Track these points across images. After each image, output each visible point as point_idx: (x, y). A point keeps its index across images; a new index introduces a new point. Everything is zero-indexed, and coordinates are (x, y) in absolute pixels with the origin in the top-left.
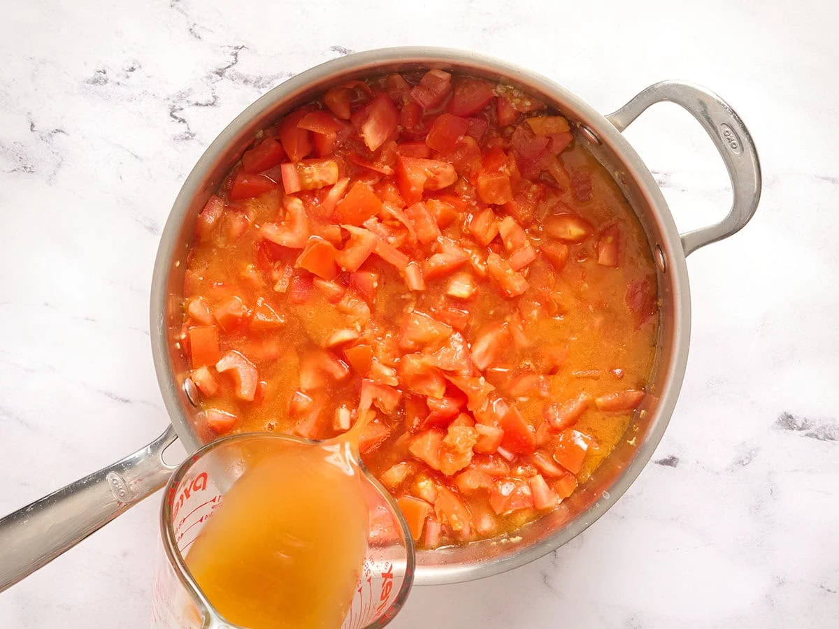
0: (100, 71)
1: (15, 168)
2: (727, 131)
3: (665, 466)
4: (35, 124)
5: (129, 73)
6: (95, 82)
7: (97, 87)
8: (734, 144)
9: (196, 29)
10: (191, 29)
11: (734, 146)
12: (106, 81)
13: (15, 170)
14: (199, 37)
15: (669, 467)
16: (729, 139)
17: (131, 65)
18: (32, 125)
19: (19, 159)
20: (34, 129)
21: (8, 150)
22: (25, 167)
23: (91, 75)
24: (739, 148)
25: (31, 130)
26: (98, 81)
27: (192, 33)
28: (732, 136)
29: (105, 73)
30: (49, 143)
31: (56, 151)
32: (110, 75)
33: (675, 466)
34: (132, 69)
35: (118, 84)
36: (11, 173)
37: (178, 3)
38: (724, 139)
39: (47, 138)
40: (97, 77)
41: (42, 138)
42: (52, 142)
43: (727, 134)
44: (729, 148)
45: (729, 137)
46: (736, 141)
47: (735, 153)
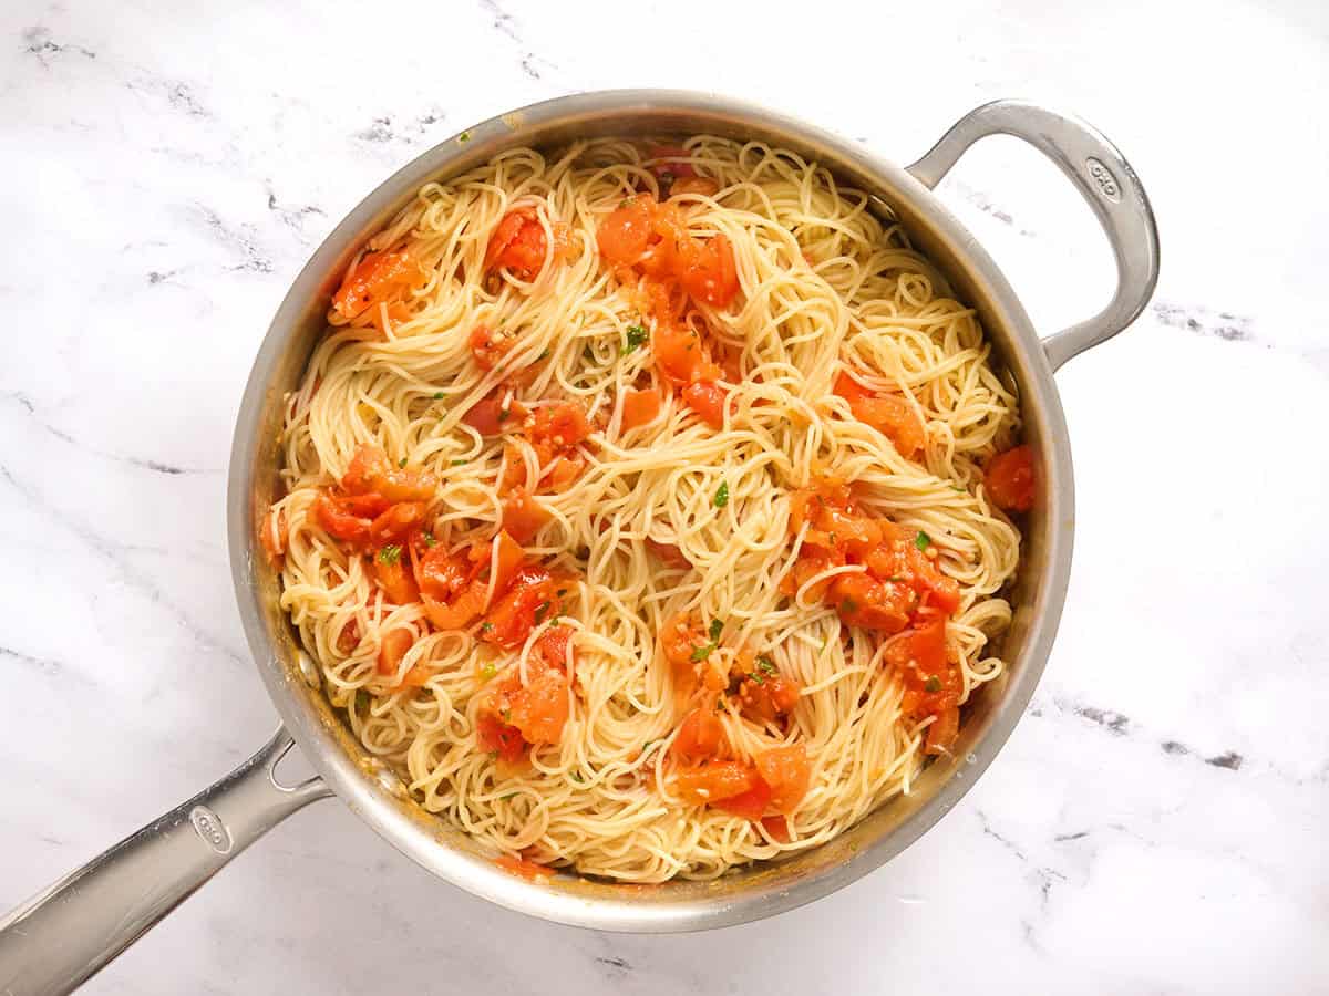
0: (380, 121)
1: (243, 263)
2: (1097, 169)
3: (1221, 768)
4: (276, 197)
5: (426, 126)
6: (372, 136)
7: (374, 144)
8: (1110, 187)
9: (533, 64)
10: (524, 63)
11: (1110, 191)
12: (389, 136)
13: (242, 267)
14: (537, 76)
15: (1227, 769)
16: (1101, 181)
17: (428, 114)
18: (272, 199)
19: (247, 250)
20: (275, 205)
21: (232, 235)
22: (258, 263)
23: (366, 124)
24: (1118, 194)
25: (270, 205)
26: (376, 136)
27: (526, 68)
28: (1106, 176)
29: (388, 123)
30: (297, 227)
31: (306, 240)
32: (395, 127)
33: (1236, 769)
34: (431, 120)
35: (409, 141)
36: (236, 272)
37: (507, 21)
38: (1091, 181)
39: (295, 220)
40: (375, 129)
41: (286, 219)
42: (299, 224)
43: (1097, 173)
44: (1102, 194)
45: (1101, 178)
46: (1112, 184)
47: (1113, 201)
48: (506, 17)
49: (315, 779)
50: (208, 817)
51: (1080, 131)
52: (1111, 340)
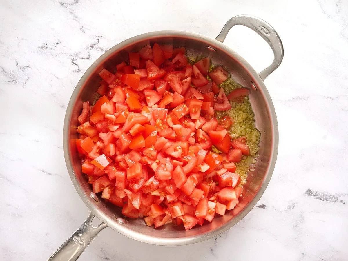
2: (263, 28)
4: (18, 63)
5: (56, 45)
6: (43, 48)
7: (43, 50)
8: (267, 32)
9: (83, 29)
10: (81, 29)
11: (267, 33)
12: (47, 48)
13: (10, 81)
14: (84, 32)
15: (262, 208)
17: (57, 42)
18: (17, 64)
19: (11, 77)
20: (18, 65)
21: (7, 73)
22: (14, 80)
23: (41, 45)
24: (269, 33)
25: (17, 66)
26: (44, 48)
29: (46, 44)
31: (26, 74)
32: (49, 45)
33: (264, 208)
34: (58, 44)
35: (52, 49)
36: (8, 83)
37: (77, 18)
38: (262, 32)
39: (23, 69)
40: (43, 46)
41: (21, 69)
42: (25, 71)
43: (263, 29)
44: (265, 34)
45: (264, 30)
46: (267, 31)
47: (268, 35)
48: (76, 17)
49: (102, 223)
50: (78, 239)
51: (256, 20)
52: (275, 71)
